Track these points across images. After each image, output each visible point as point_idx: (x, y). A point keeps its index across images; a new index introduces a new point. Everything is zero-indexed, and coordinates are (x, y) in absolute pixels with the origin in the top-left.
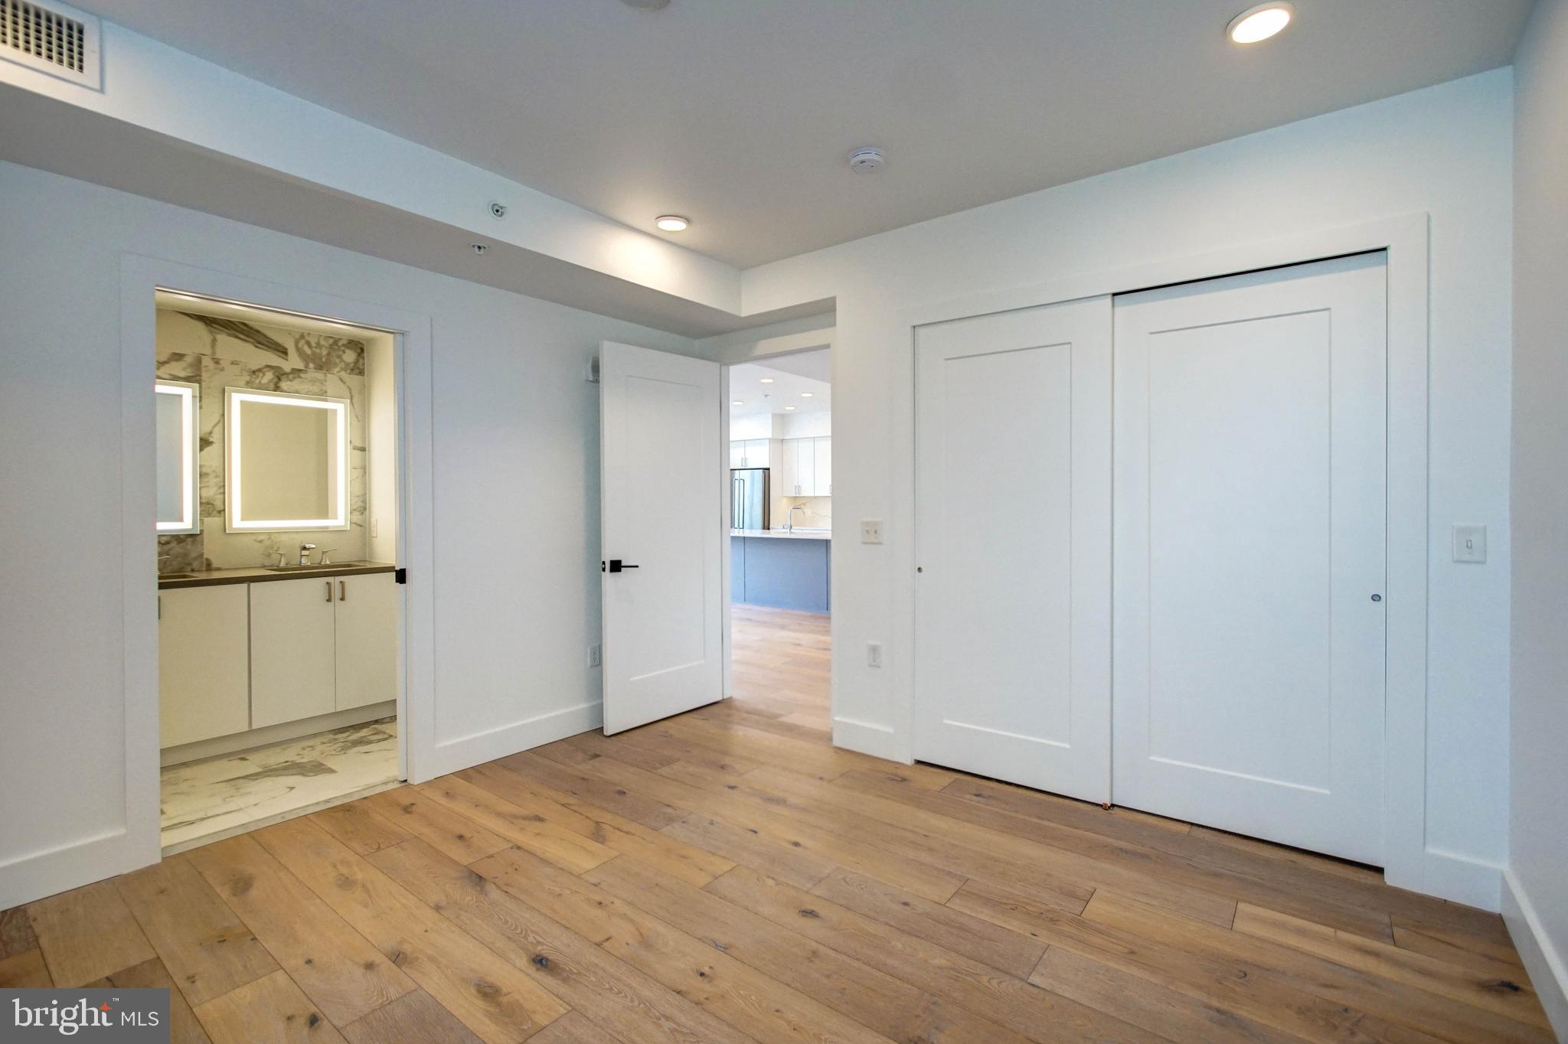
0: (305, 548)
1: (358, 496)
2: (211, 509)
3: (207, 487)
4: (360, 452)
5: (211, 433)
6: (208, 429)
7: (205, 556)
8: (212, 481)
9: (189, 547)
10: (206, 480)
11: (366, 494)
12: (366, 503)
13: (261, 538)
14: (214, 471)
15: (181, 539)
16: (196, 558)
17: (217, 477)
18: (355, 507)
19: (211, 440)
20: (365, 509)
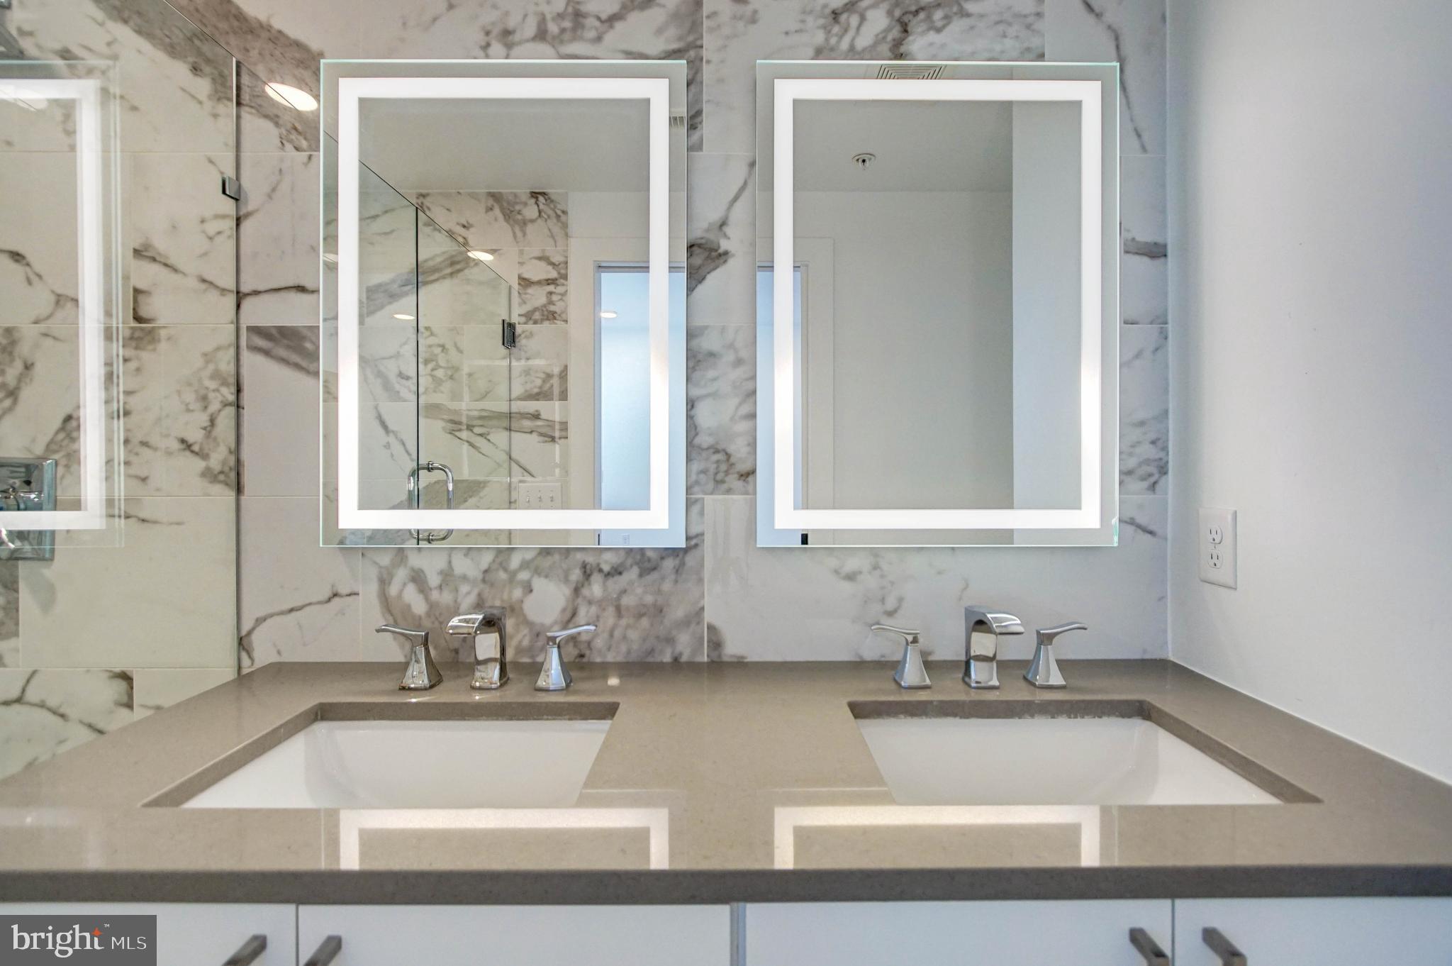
0: (980, 624)
1: (1142, 423)
2: (724, 467)
3: (714, 395)
4: (1146, 259)
5: (723, 224)
6: (708, 213)
7: (708, 617)
8: (724, 376)
9: (667, 586)
10: (711, 374)
11: (1166, 412)
12: (1165, 449)
13: (851, 564)
14: (731, 346)
15: (649, 560)
16: (686, 623)
17: (739, 362)
18: (1132, 463)
19: (724, 245)
20: (1163, 471)
